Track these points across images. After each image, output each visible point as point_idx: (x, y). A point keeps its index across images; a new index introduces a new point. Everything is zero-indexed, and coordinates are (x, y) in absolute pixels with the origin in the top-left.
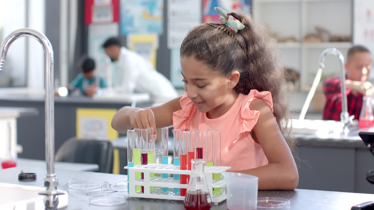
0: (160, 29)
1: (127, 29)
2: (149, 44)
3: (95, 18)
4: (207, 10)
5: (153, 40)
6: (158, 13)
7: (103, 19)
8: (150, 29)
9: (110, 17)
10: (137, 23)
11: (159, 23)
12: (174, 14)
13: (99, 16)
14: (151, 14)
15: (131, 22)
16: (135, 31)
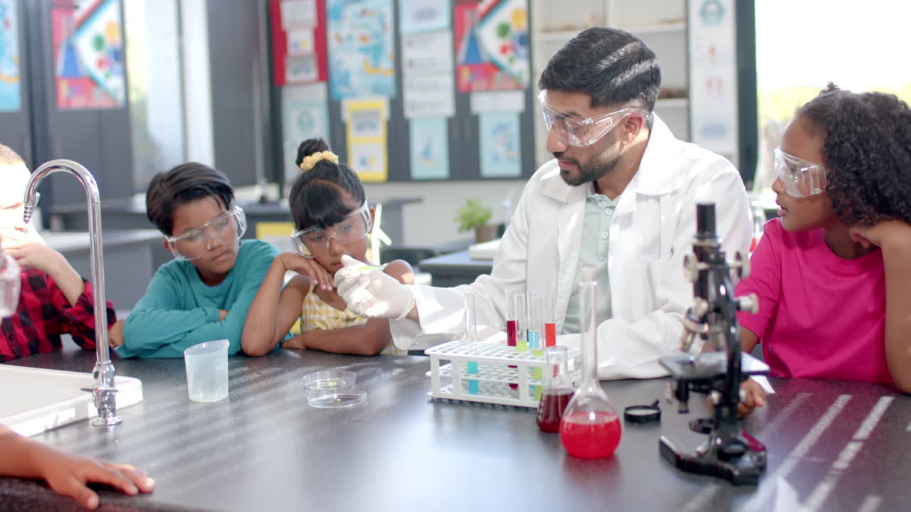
0: (392, 90)
1: (340, 90)
2: (376, 114)
3: (290, 77)
4: (462, 57)
5: (381, 106)
6: (387, 64)
7: (303, 77)
8: (376, 90)
9: (313, 74)
10: (355, 81)
11: (389, 80)
12: (411, 64)
13: (296, 72)
14: (376, 67)
15: (346, 80)
16: (353, 94)
